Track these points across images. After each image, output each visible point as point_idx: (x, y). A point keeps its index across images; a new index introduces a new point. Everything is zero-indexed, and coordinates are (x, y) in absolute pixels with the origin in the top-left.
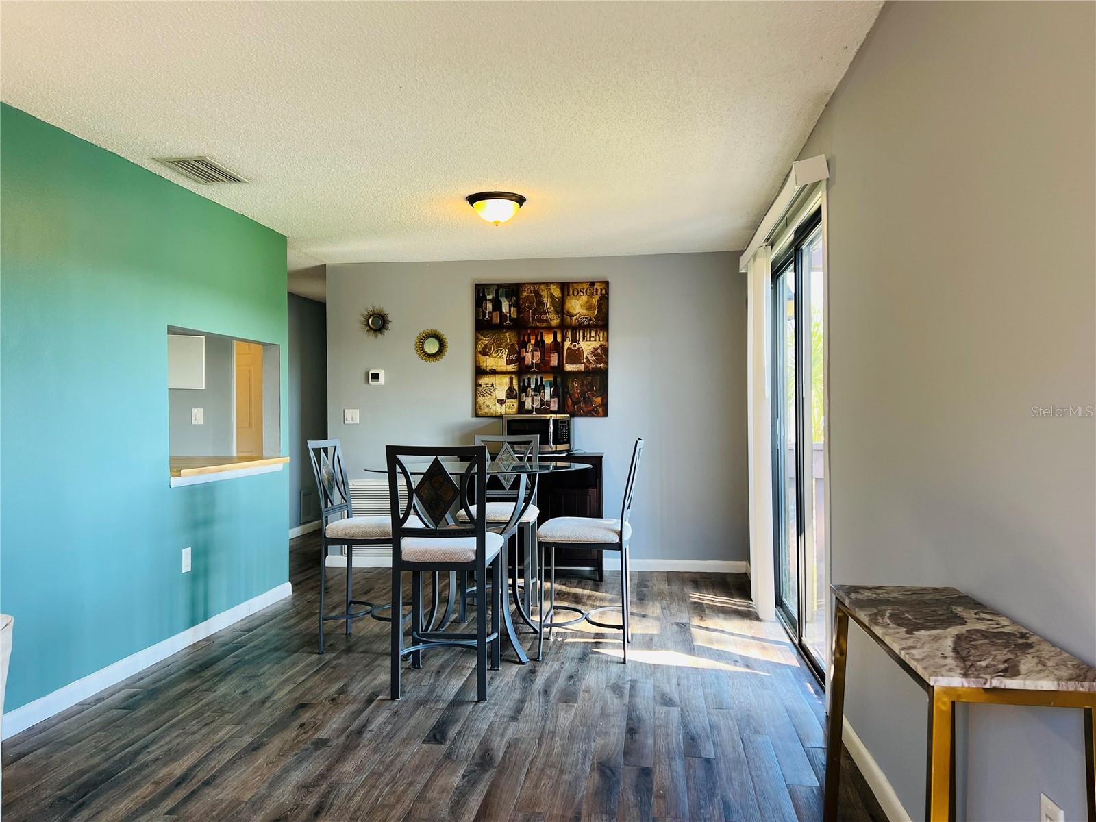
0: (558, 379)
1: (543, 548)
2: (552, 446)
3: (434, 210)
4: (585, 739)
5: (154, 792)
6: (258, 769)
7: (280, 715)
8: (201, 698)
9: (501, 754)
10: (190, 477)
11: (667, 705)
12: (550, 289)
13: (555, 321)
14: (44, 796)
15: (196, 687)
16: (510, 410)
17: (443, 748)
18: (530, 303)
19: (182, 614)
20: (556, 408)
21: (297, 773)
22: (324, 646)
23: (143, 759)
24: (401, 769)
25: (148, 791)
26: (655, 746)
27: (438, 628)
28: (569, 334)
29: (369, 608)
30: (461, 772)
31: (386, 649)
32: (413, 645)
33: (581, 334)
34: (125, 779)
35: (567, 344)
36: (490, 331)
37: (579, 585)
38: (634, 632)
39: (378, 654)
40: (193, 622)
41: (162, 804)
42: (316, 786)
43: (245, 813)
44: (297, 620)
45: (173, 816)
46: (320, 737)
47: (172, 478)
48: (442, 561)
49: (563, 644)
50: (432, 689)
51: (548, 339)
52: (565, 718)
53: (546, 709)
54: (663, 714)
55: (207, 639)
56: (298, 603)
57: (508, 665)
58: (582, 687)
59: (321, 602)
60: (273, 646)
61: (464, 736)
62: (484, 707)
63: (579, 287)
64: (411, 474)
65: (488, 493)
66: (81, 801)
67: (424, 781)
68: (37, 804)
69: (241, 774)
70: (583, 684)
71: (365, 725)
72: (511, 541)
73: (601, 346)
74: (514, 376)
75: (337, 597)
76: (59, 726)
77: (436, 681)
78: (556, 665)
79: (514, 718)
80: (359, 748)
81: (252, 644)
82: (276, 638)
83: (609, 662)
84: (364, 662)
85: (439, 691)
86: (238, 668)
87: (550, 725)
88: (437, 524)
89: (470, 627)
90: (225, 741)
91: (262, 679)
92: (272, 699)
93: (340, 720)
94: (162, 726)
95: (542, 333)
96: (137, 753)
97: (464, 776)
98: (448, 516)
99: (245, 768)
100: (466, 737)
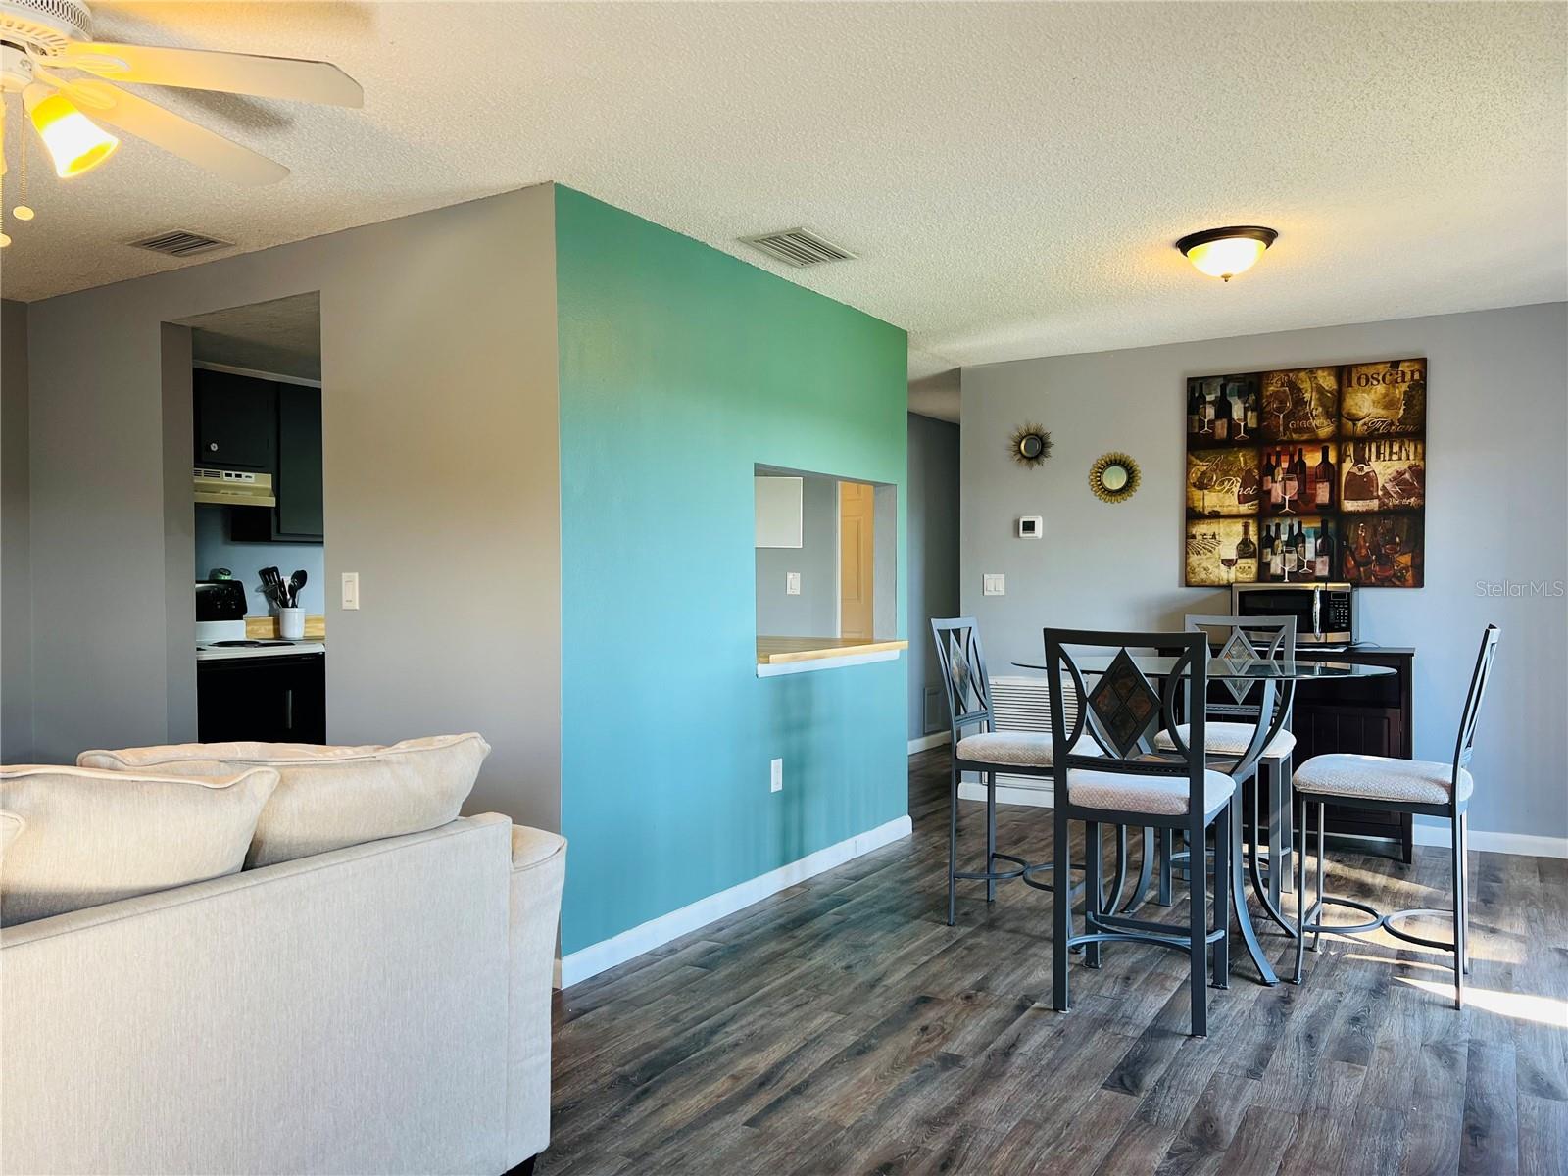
0: (1331, 526)
1: (1305, 803)
2: (1317, 636)
3: (1124, 269)
4: (1384, 1131)
5: (732, 1089)
6: (864, 1082)
7: (893, 1007)
8: (793, 966)
9: (1233, 1131)
10: (781, 664)
11: (1543, 1095)
12: (1316, 378)
13: (1325, 429)
14: (602, 1072)
15: (786, 951)
16: (1244, 576)
17: (1136, 1102)
18: (1281, 402)
19: (771, 847)
20: (1325, 573)
21: (917, 1099)
22: (955, 914)
23: (720, 1040)
24: (1069, 1124)
25: (724, 1088)
26: (1520, 1165)
27: (1125, 909)
28: (1351, 450)
29: (1019, 866)
30: (1165, 1148)
31: (1044, 932)
32: (1087, 933)
33: (1374, 449)
34: (698, 1065)
35: (1348, 466)
36: (1211, 451)
37: (1367, 865)
38: (1474, 956)
39: (1034, 937)
40: (785, 860)
41: (740, 1109)
42: (943, 1124)
43: (847, 1143)
44: (918, 872)
45: (753, 1129)
46: (950, 1051)
47: (759, 665)
48: (1132, 811)
49: (1338, 963)
50: (1117, 1004)
51: (1313, 459)
52: (1347, 1088)
53: (1310, 1067)
54: (1536, 1111)
55: (802, 885)
56: (920, 847)
57: (1242, 984)
58: (1379, 1037)
59: (951, 849)
60: (888, 905)
61: (1169, 1087)
62: (1203, 1047)
63: (1371, 371)
64: (1083, 672)
65: (1208, 708)
66: (646, 1085)
67: (1105, 1150)
68: (595, 1081)
69: (841, 1086)
70: (1379, 1035)
71: (1014, 1044)
72: (1247, 786)
73: (1410, 468)
74: (1251, 521)
75: (975, 844)
76: (626, 979)
77: (1123, 992)
78: (1328, 995)
79: (1254, 1073)
80: (1005, 1079)
81: (859, 899)
82: (891, 895)
83: (1427, 1003)
84: (1012, 946)
85: (1128, 1008)
86: (840, 931)
87: (1319, 1095)
88: (1124, 752)
89: (1179, 912)
90: (822, 1033)
91: (870, 951)
92: (884, 983)
93: (978, 1030)
94: (744, 998)
95: (1301, 451)
96: (713, 1031)
97: (1170, 1156)
98: (1141, 741)
99: (847, 1078)
100: (1173, 1090)
